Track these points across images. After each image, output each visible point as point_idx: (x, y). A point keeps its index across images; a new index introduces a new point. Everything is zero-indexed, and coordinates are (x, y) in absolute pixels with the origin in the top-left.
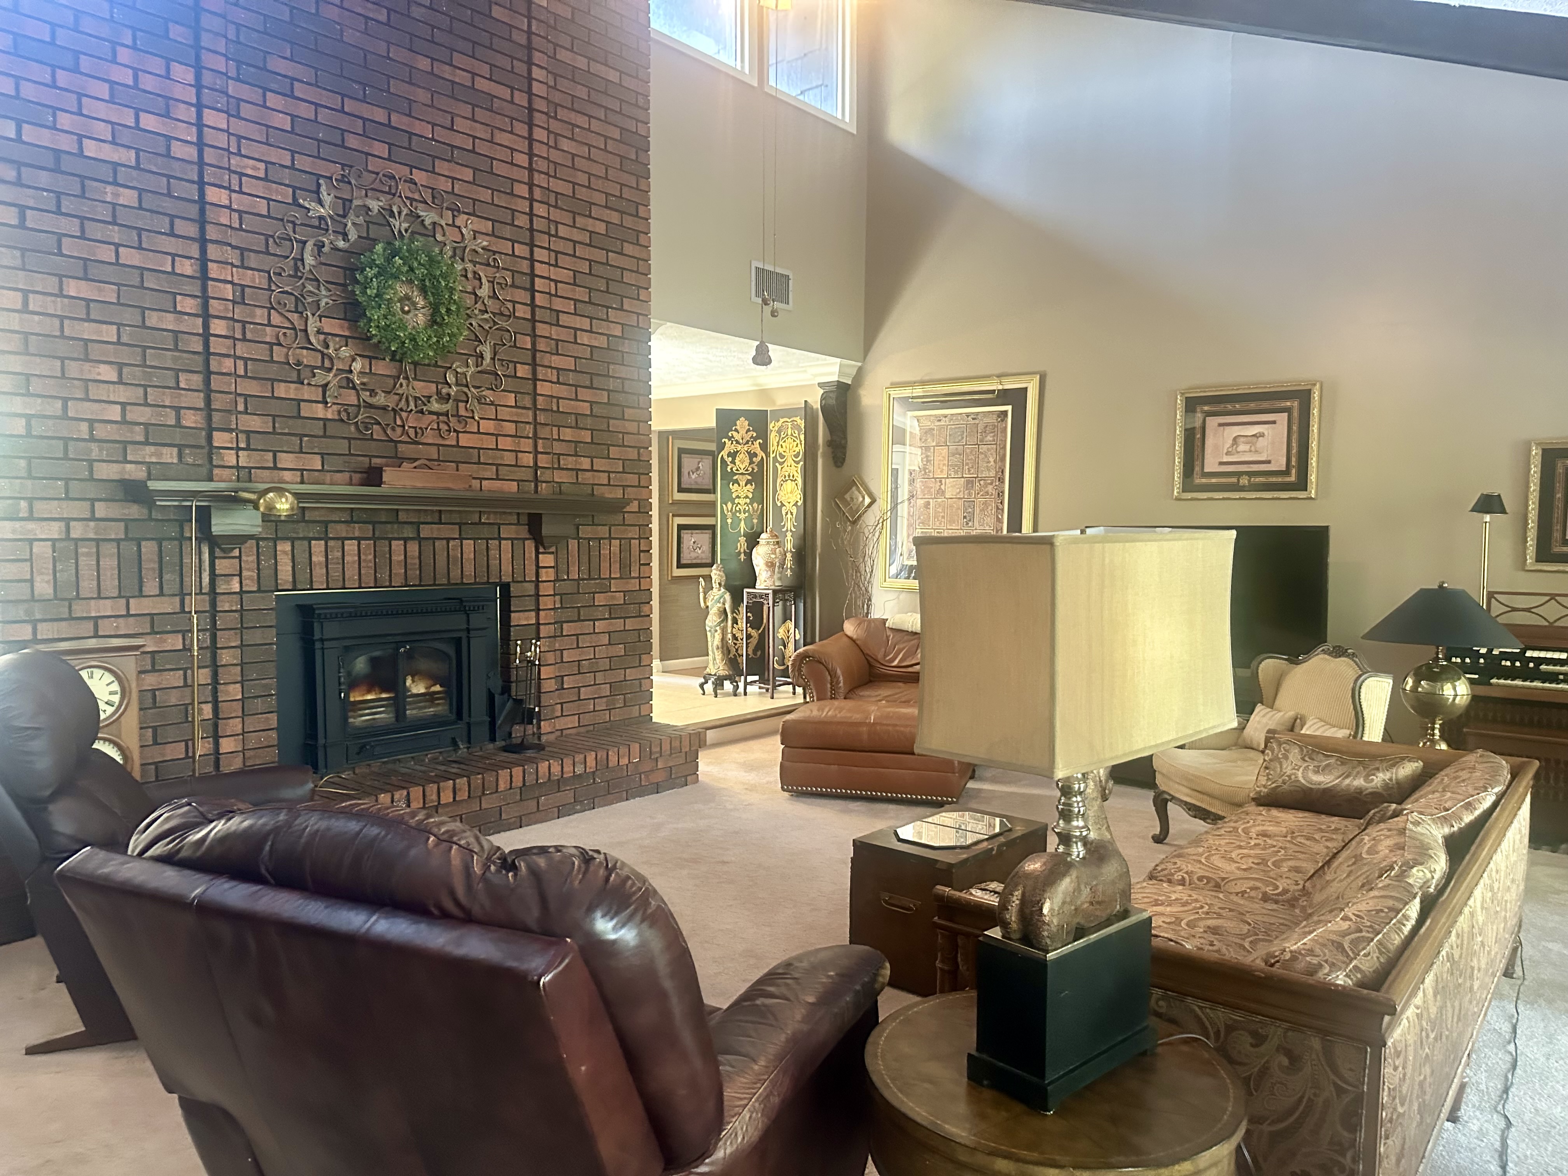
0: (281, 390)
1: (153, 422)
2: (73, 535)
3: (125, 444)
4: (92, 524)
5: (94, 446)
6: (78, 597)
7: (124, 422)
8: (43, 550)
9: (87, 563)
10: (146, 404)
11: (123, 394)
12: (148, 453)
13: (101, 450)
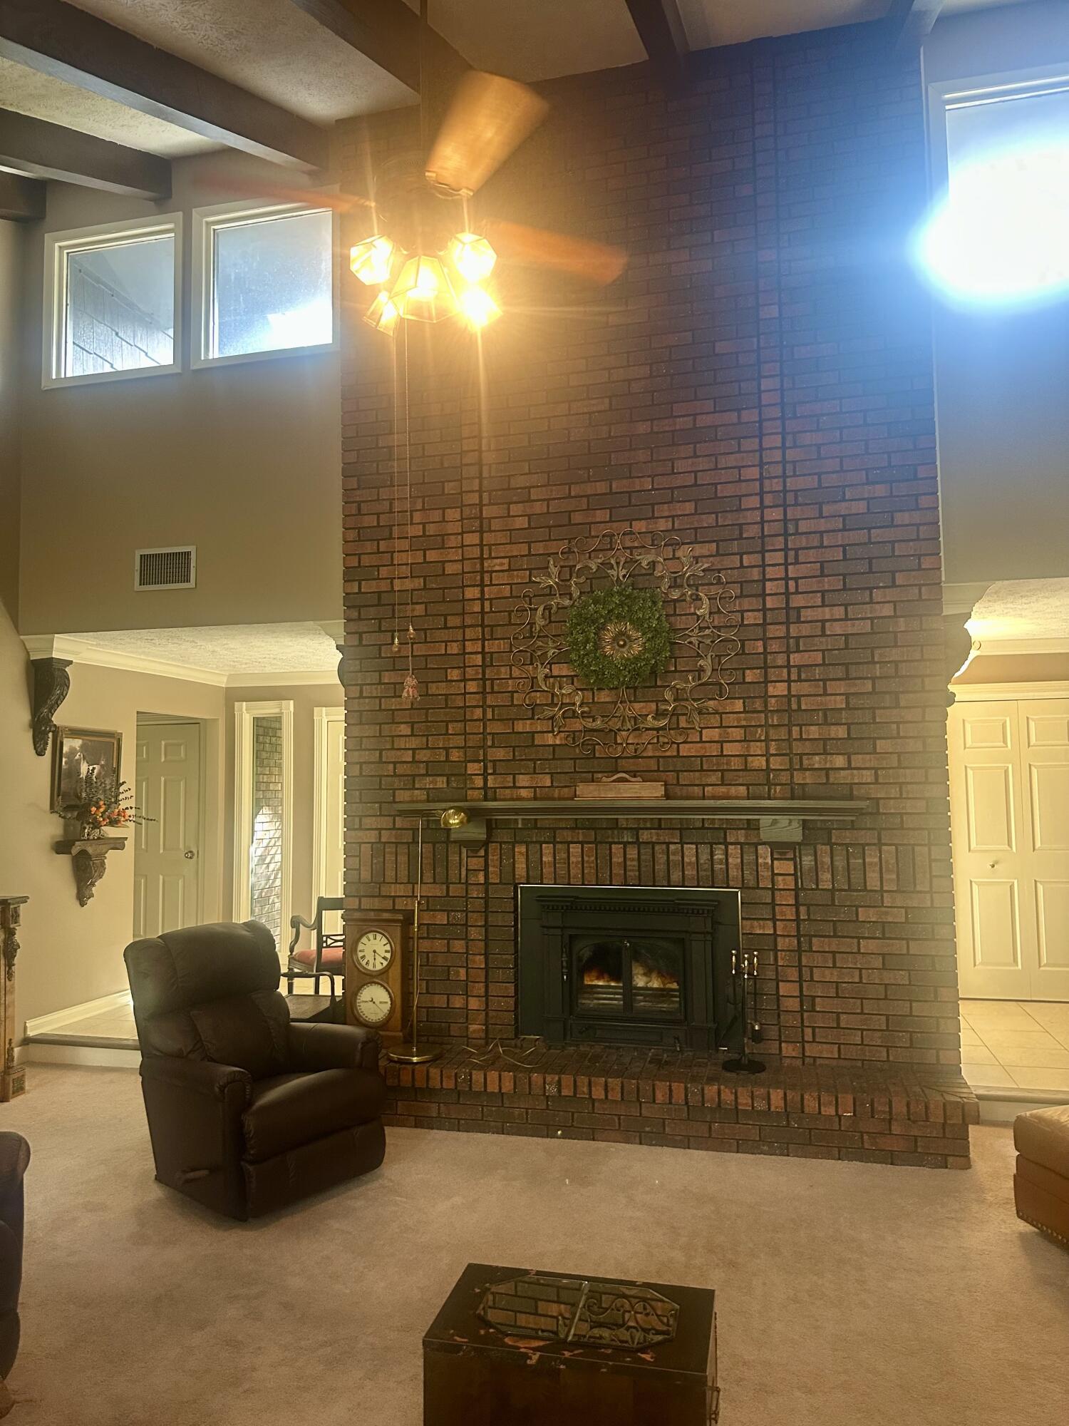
0: (519, 727)
1: (432, 759)
2: (383, 840)
3: (414, 776)
4: (394, 832)
5: (396, 780)
6: (384, 882)
7: (414, 761)
8: (366, 849)
9: (390, 858)
10: (428, 748)
11: (414, 742)
12: (427, 782)
13: (400, 781)
